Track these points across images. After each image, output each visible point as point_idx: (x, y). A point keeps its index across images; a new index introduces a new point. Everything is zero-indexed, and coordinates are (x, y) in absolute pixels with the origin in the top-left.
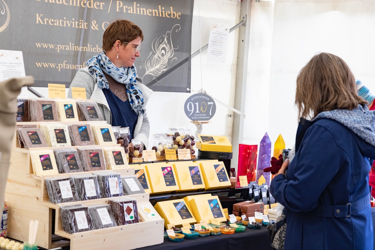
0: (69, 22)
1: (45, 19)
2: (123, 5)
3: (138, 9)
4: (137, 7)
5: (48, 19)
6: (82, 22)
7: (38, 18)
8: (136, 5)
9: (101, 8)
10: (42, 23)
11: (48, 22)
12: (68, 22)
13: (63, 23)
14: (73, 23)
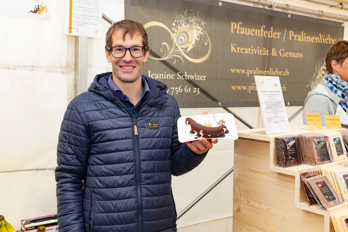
0: (256, 50)
1: (238, 48)
2: (294, 34)
3: (305, 37)
4: (304, 35)
5: (240, 48)
6: (264, 49)
7: (233, 48)
8: (304, 34)
9: (278, 37)
10: (235, 51)
11: (240, 50)
12: (254, 50)
13: (251, 51)
14: (258, 50)
